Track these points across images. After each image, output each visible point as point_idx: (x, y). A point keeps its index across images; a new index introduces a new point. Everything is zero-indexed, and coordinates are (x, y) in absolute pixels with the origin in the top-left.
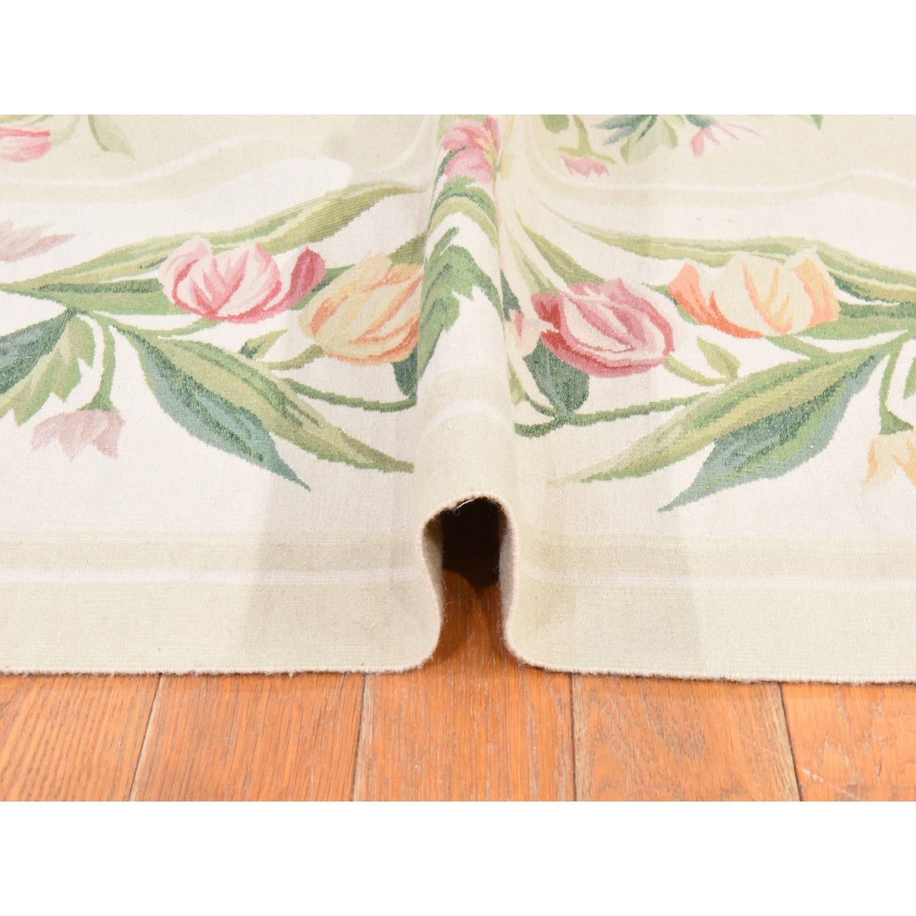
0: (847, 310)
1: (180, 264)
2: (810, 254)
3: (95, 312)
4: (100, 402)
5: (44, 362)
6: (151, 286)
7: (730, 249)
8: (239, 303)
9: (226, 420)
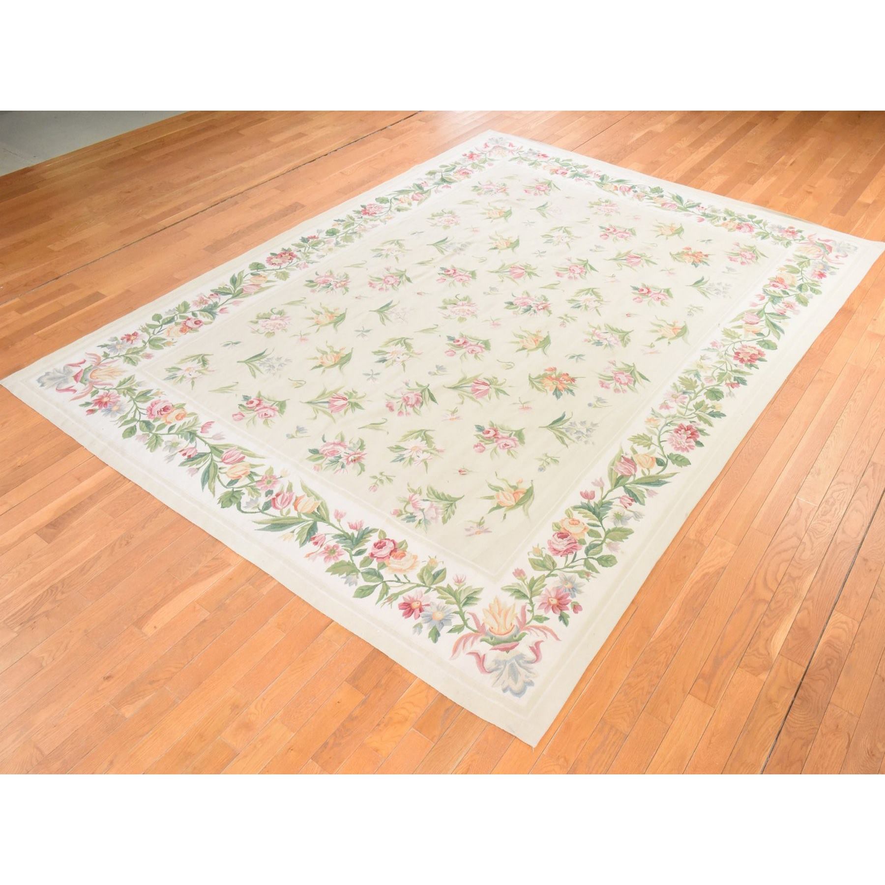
1: (230, 450)
2: (320, 501)
3: (213, 454)
4: (198, 469)
5: (200, 459)
6: (222, 452)
8: (227, 461)
9: (206, 476)
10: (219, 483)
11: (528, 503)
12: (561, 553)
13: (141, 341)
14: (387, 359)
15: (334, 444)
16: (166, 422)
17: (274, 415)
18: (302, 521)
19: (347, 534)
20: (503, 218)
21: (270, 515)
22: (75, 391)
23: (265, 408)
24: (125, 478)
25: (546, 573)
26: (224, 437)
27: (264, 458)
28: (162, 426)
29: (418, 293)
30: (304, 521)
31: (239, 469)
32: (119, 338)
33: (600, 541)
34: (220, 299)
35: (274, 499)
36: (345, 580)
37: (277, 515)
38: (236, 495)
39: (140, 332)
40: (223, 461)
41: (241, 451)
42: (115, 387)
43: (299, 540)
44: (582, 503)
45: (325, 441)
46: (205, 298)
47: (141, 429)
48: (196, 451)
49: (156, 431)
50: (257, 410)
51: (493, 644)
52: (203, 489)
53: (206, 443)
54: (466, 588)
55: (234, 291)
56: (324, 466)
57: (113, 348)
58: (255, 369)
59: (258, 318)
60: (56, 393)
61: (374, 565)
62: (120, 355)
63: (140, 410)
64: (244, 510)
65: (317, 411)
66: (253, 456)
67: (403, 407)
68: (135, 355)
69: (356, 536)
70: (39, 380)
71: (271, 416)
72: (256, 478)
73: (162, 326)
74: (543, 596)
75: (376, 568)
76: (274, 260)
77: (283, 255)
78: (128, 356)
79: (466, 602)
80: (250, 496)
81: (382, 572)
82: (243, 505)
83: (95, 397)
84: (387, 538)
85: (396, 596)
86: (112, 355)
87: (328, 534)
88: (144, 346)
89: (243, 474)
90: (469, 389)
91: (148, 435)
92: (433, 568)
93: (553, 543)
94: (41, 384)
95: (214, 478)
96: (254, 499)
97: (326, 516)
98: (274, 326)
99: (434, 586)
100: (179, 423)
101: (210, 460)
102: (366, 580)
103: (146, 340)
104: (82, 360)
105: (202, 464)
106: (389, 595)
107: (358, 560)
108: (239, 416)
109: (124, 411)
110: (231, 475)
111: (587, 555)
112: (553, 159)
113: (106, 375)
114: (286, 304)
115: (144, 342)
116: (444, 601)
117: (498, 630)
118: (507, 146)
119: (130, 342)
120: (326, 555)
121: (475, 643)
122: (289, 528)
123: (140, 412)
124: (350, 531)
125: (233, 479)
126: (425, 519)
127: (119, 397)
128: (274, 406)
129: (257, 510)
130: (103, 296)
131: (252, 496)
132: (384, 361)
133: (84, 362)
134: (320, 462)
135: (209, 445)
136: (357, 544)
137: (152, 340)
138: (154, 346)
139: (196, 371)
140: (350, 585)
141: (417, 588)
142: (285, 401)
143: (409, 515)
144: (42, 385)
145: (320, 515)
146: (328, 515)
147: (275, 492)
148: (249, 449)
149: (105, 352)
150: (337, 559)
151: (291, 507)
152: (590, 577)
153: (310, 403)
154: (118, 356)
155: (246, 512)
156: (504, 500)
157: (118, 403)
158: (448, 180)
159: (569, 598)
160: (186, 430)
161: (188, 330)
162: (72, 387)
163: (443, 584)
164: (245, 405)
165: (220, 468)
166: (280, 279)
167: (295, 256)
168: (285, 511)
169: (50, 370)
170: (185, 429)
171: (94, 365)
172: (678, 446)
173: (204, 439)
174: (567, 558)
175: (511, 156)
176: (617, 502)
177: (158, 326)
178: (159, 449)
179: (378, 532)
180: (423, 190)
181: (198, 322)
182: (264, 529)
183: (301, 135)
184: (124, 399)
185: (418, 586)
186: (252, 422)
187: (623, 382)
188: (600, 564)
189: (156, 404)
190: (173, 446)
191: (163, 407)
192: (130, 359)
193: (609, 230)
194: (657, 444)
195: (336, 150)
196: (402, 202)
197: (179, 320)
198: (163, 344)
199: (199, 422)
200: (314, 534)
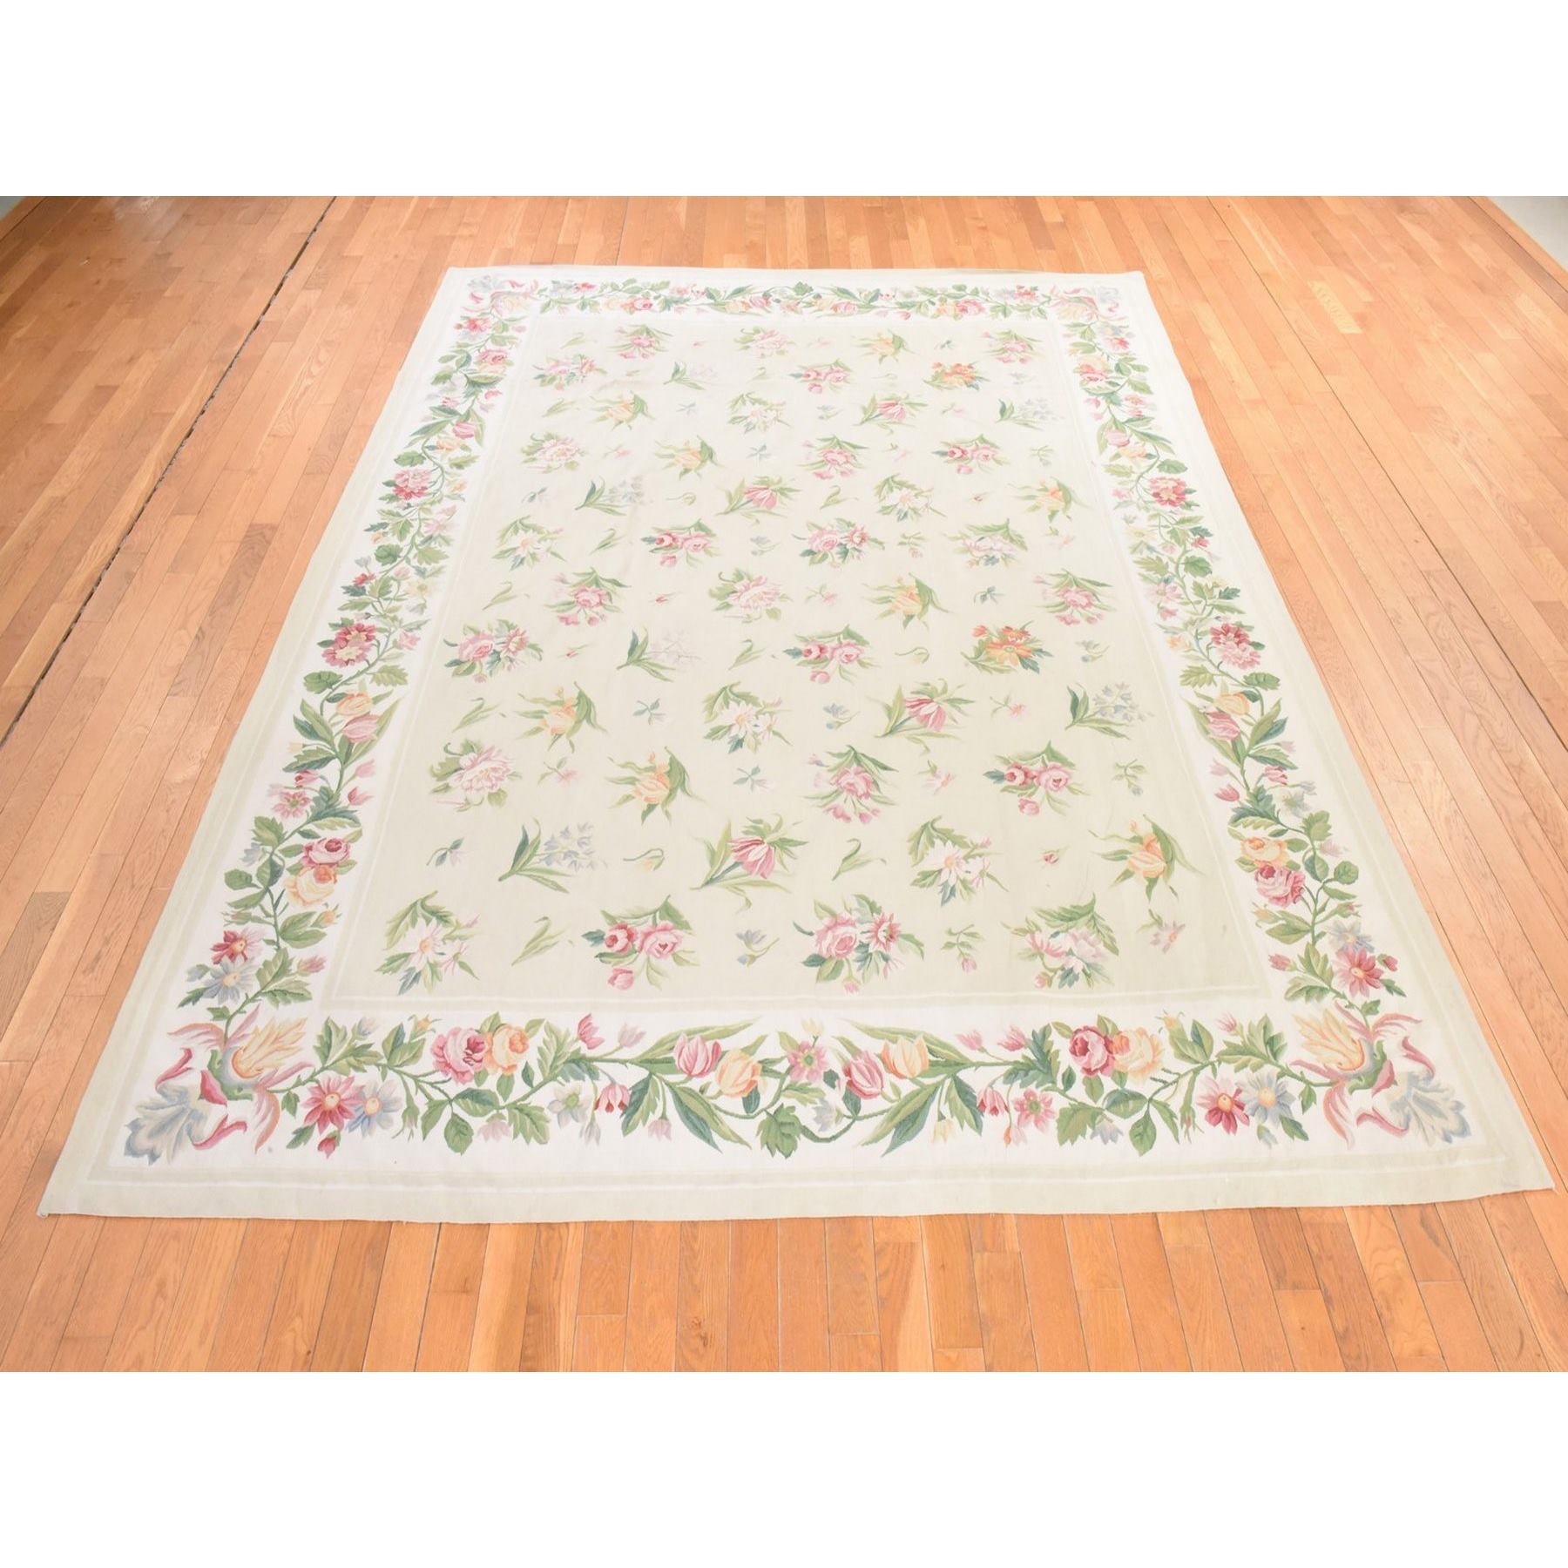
0: (933, 1064)
1: (679, 1048)
2: (920, 1039)
3: (658, 1074)
4: (664, 1117)
5: (646, 1097)
6: (670, 1061)
7: (898, 1033)
8: (697, 1070)
9: (696, 1121)
10: (729, 1117)
11: (1177, 851)
12: (1290, 898)
13: (263, 943)
14: (741, 737)
15: (829, 928)
16: (504, 1069)
17: (677, 937)
18: (932, 1089)
19: (1016, 1062)
20: (640, 414)
21: (875, 1115)
22: (242, 1125)
23: (647, 935)
24: (550, 1225)
25: (1308, 938)
26: (638, 1031)
27: (749, 1025)
28: (505, 1084)
29: (659, 600)
30: (936, 1087)
31: (735, 1071)
32: (209, 963)
33: (1309, 851)
34: (322, 778)
35: (850, 1083)
36: (1098, 1138)
37: (887, 1108)
38: (781, 1119)
39: (237, 929)
40: (690, 1076)
41: (697, 1037)
42: (319, 1065)
43: (966, 1124)
44: (1233, 810)
45: (811, 934)
46: (292, 792)
47: (474, 1114)
48: (623, 1087)
49: (505, 1099)
50: (641, 948)
51: (1369, 1085)
52: (715, 1146)
53: (624, 1062)
54: (1249, 1031)
55: (335, 751)
56: (857, 975)
57: (219, 988)
58: (546, 876)
59: (441, 777)
60: (201, 1153)
61: (1109, 1085)
62: (250, 996)
63: (426, 1079)
64: (828, 1134)
65: (736, 889)
66: (728, 1032)
67: (858, 805)
68: (284, 979)
69: (1033, 1057)
70: (131, 1150)
71: (674, 944)
72: (782, 1067)
73: (267, 890)
74: (1339, 975)
75: (1116, 1087)
76: (342, 654)
77: (348, 637)
78: (272, 987)
79: (1272, 1050)
80: (810, 1106)
81: (1130, 1086)
82: (814, 1128)
83: (303, 1111)
84: (1074, 1030)
85: (1187, 1107)
86: (232, 1006)
87: (994, 1082)
88: (279, 949)
89: (753, 1075)
90: (914, 722)
91: (501, 1117)
92: (1182, 1031)
93: (1267, 890)
94: (146, 1158)
95: (713, 1114)
96: (819, 1105)
97: (956, 1057)
98: (489, 778)
99: (1213, 1058)
100: (531, 1057)
101: (666, 1088)
102: (1125, 1116)
103: (274, 937)
104: (182, 1054)
105: (660, 1104)
106: (1179, 1115)
107: (1079, 1091)
108: (621, 978)
109: (396, 1101)
110: (734, 1091)
111: (1320, 880)
112: (606, 286)
113: (270, 1053)
114: (459, 727)
115: (270, 942)
116: (1248, 1070)
117: (1351, 1062)
118: (508, 288)
119: (240, 959)
120: (1032, 1118)
121: (1348, 1102)
122: (926, 1115)
123: (432, 1084)
124: (1017, 1055)
125: (745, 1095)
126: (1088, 965)
127: (351, 1080)
128: (661, 923)
129: (846, 1122)
130: (64, 898)
131: (812, 1102)
132: (739, 743)
133: (189, 1054)
134: (844, 972)
135: (632, 1062)
136: (1049, 1068)
137: (285, 929)
138: (297, 938)
139: (443, 940)
140: (1114, 1140)
141: (1198, 1078)
142: (666, 902)
143: (1060, 972)
144: (154, 1157)
145: (946, 1063)
146: (958, 1053)
147: (839, 1070)
148: (708, 1025)
149: (211, 1010)
150: (1052, 1113)
151: (889, 1078)
152: (1356, 909)
153: (710, 882)
154: (248, 1000)
155: (834, 1138)
156: (1147, 866)
157: (367, 1093)
158: (483, 381)
159: (1369, 955)
160: (560, 1062)
161: (331, 871)
162: (226, 1119)
163: (1219, 1047)
164: (609, 950)
165: (702, 1091)
166: (394, 684)
167: (371, 629)
168: (888, 1090)
169: (131, 1115)
170: (556, 1059)
171: (217, 1048)
172: (1241, 662)
173: (613, 1056)
174: (1303, 899)
175: (537, 305)
176: (1265, 782)
177: (262, 895)
178: (553, 1127)
179: (1054, 1030)
180: (459, 414)
181: (334, 846)
182: (893, 1147)
183: (104, 392)
184: (368, 1077)
185: (1196, 1072)
186: (651, 972)
187: (1084, 604)
188: (1343, 883)
189: (442, 1049)
190: (571, 1105)
191: (465, 1045)
192: (285, 992)
193: (809, 376)
194: (1217, 672)
195: (212, 397)
196: (448, 450)
197: (291, 862)
198: (314, 925)
199: (563, 1032)
200: (975, 1097)
